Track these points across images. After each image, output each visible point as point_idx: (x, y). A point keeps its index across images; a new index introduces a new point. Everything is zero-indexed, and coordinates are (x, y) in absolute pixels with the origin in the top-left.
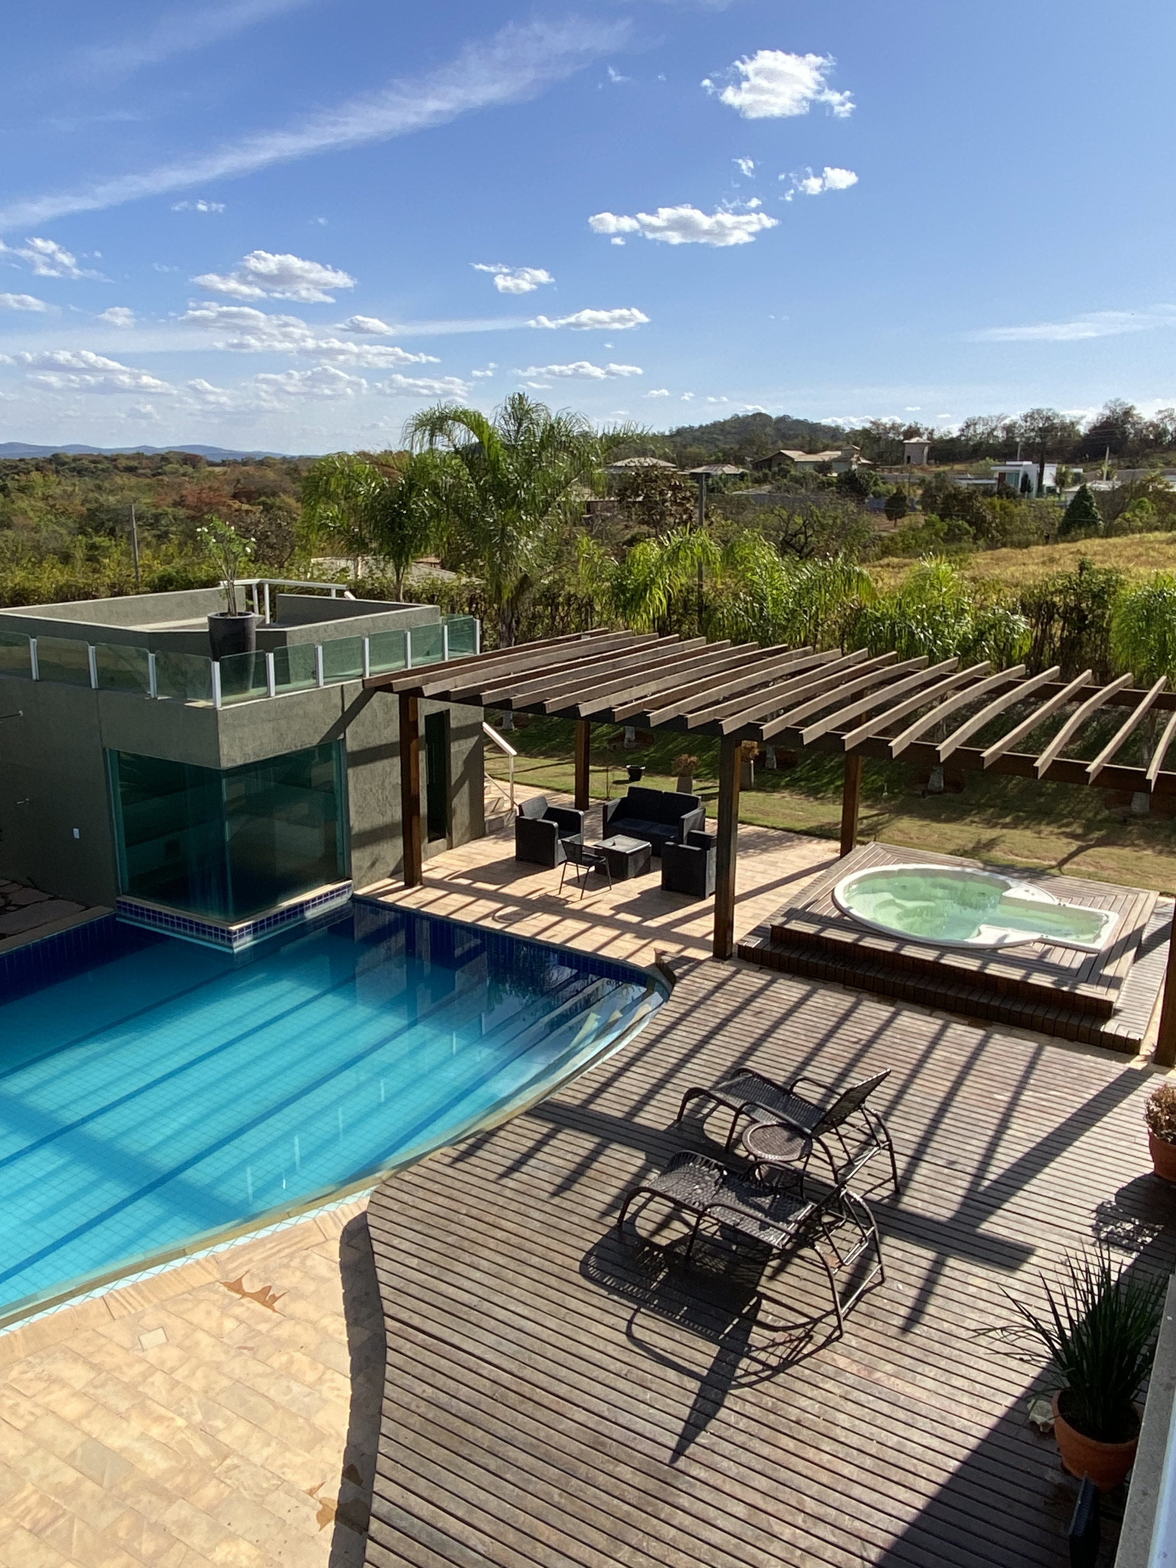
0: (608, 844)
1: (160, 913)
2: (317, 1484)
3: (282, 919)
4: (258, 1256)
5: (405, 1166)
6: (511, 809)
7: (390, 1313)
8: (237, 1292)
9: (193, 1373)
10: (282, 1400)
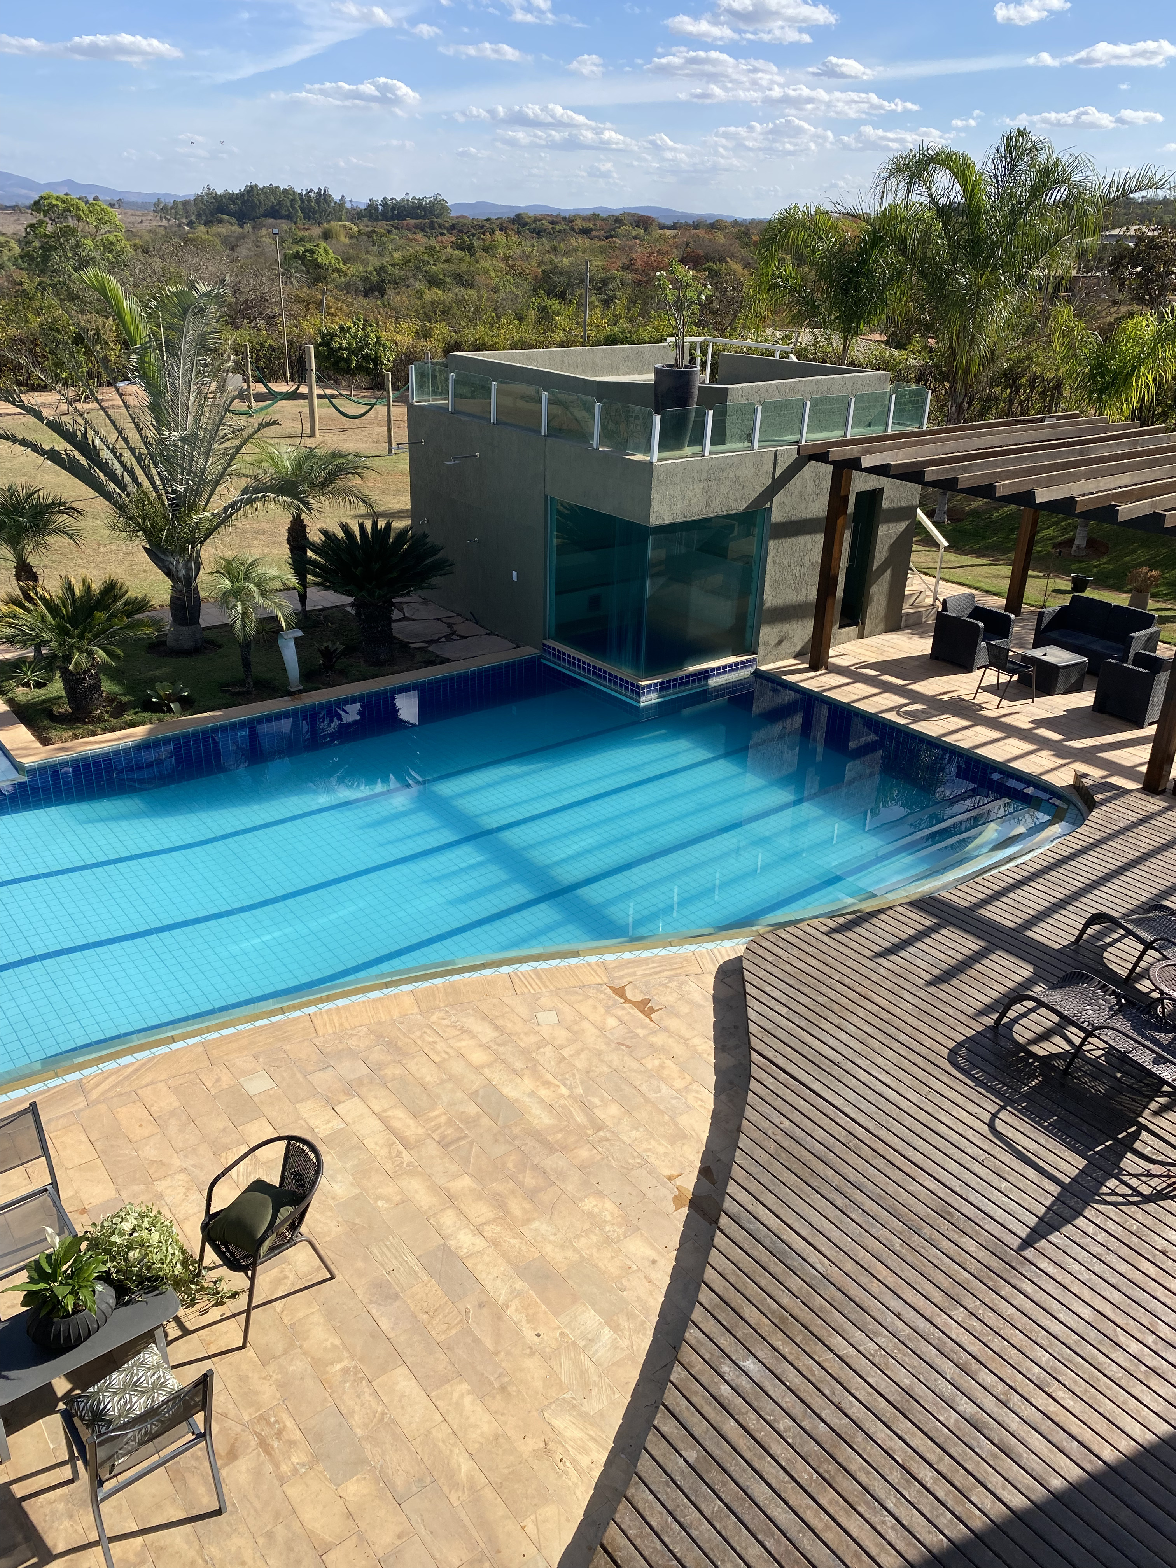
0: (1038, 653)
1: (579, 660)
2: (676, 1173)
3: (687, 683)
4: (640, 971)
5: (783, 925)
6: (933, 605)
7: (757, 1048)
8: (621, 997)
9: (578, 1053)
10: (652, 1096)
